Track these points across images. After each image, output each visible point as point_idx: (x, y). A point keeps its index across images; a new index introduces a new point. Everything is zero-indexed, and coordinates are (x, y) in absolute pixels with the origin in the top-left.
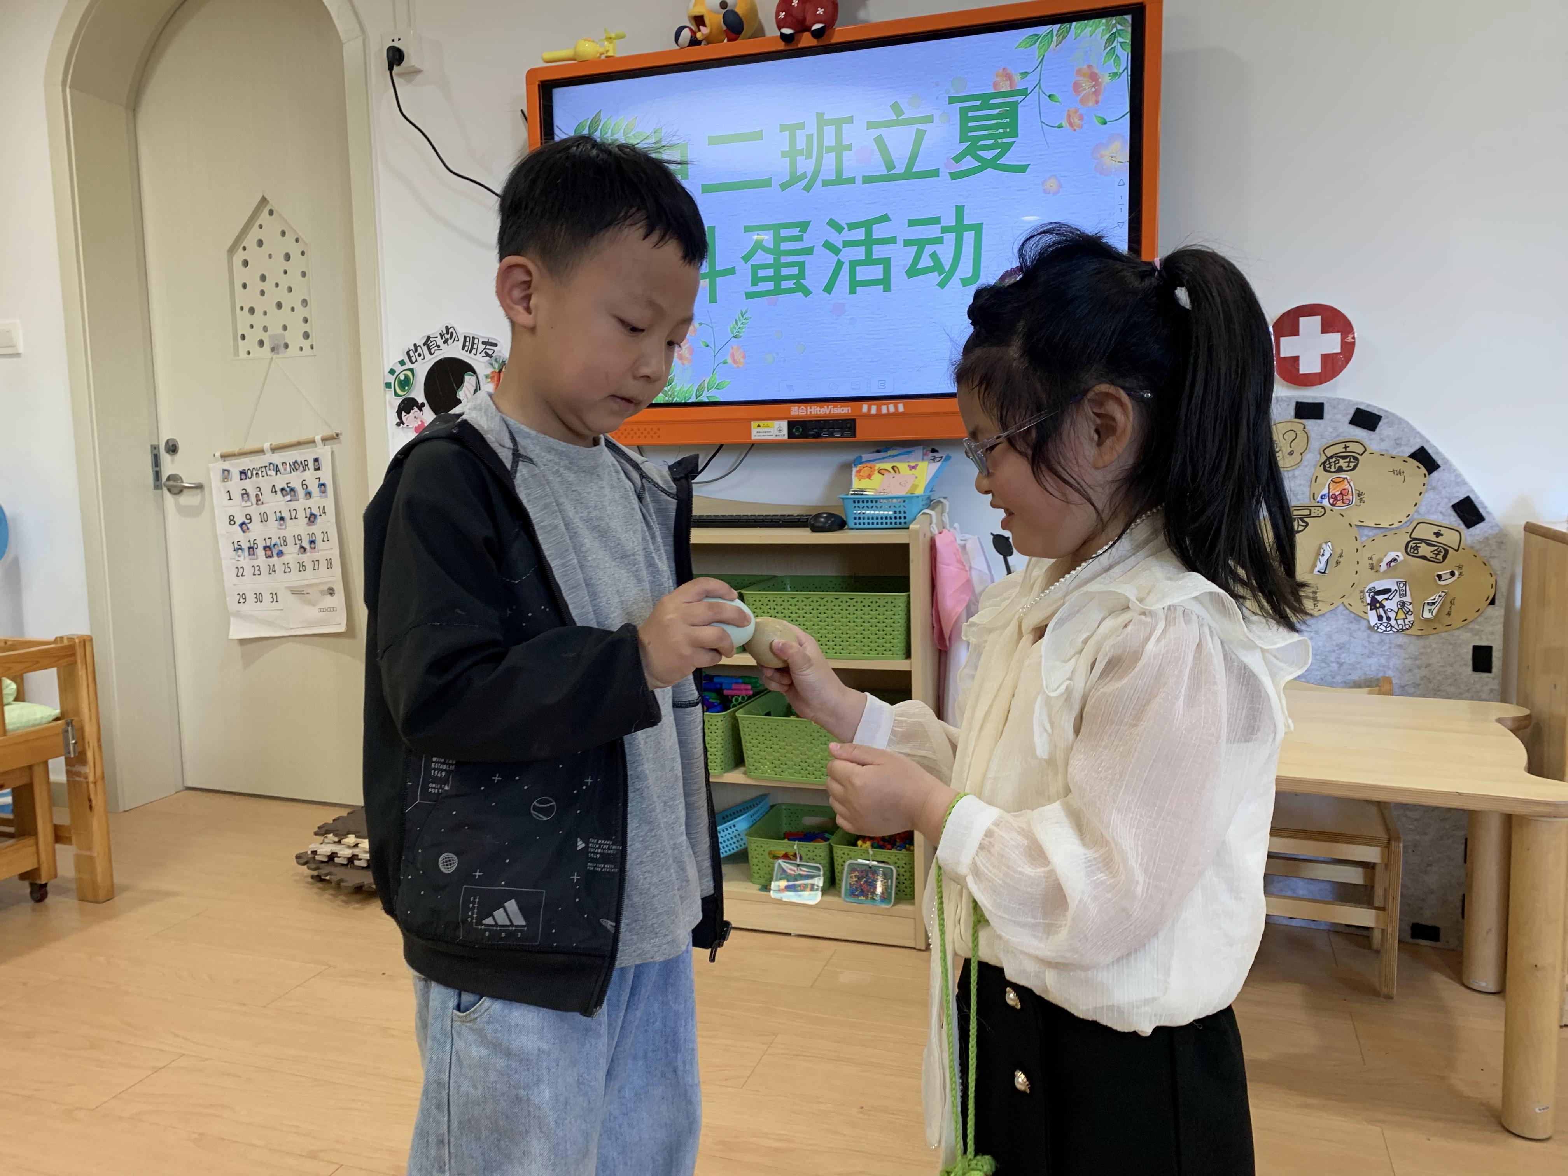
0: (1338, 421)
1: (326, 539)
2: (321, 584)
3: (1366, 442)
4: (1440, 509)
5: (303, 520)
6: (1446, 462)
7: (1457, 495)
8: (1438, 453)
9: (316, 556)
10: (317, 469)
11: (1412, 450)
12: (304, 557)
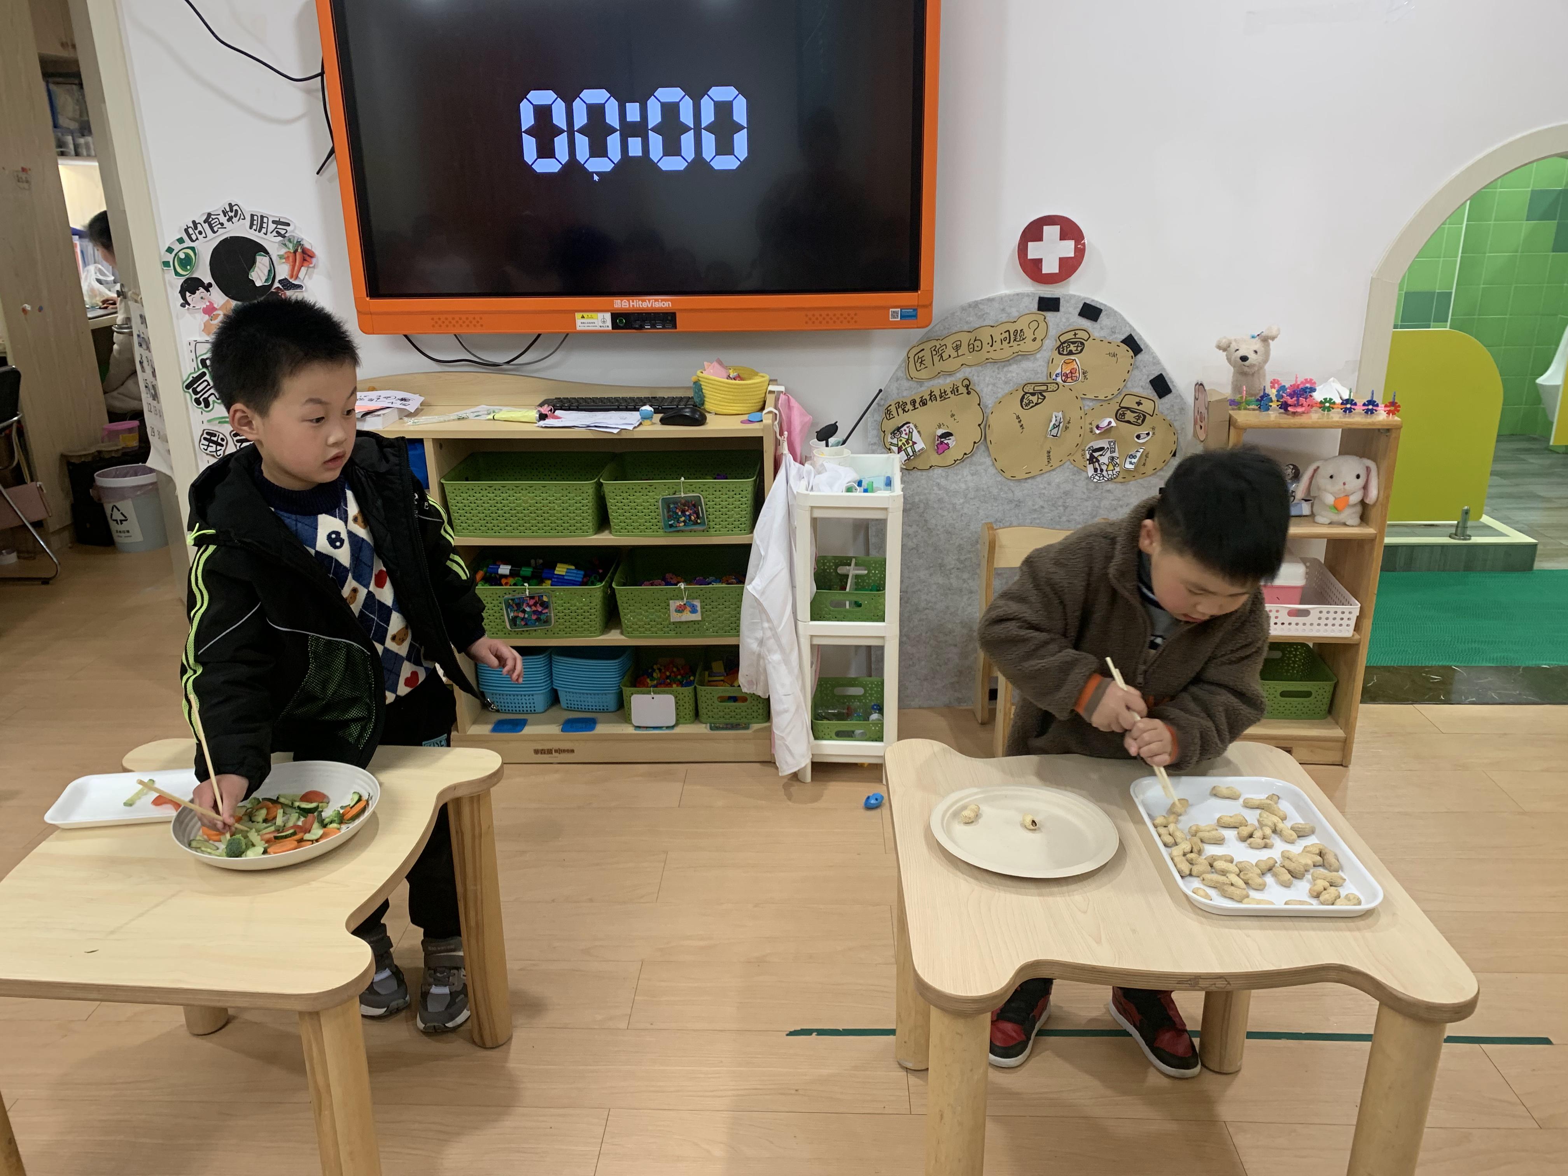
0: (1070, 313)
3: (1090, 330)
4: (1142, 383)
6: (1147, 346)
7: (1153, 372)
8: (1141, 339)
11: (1123, 337)
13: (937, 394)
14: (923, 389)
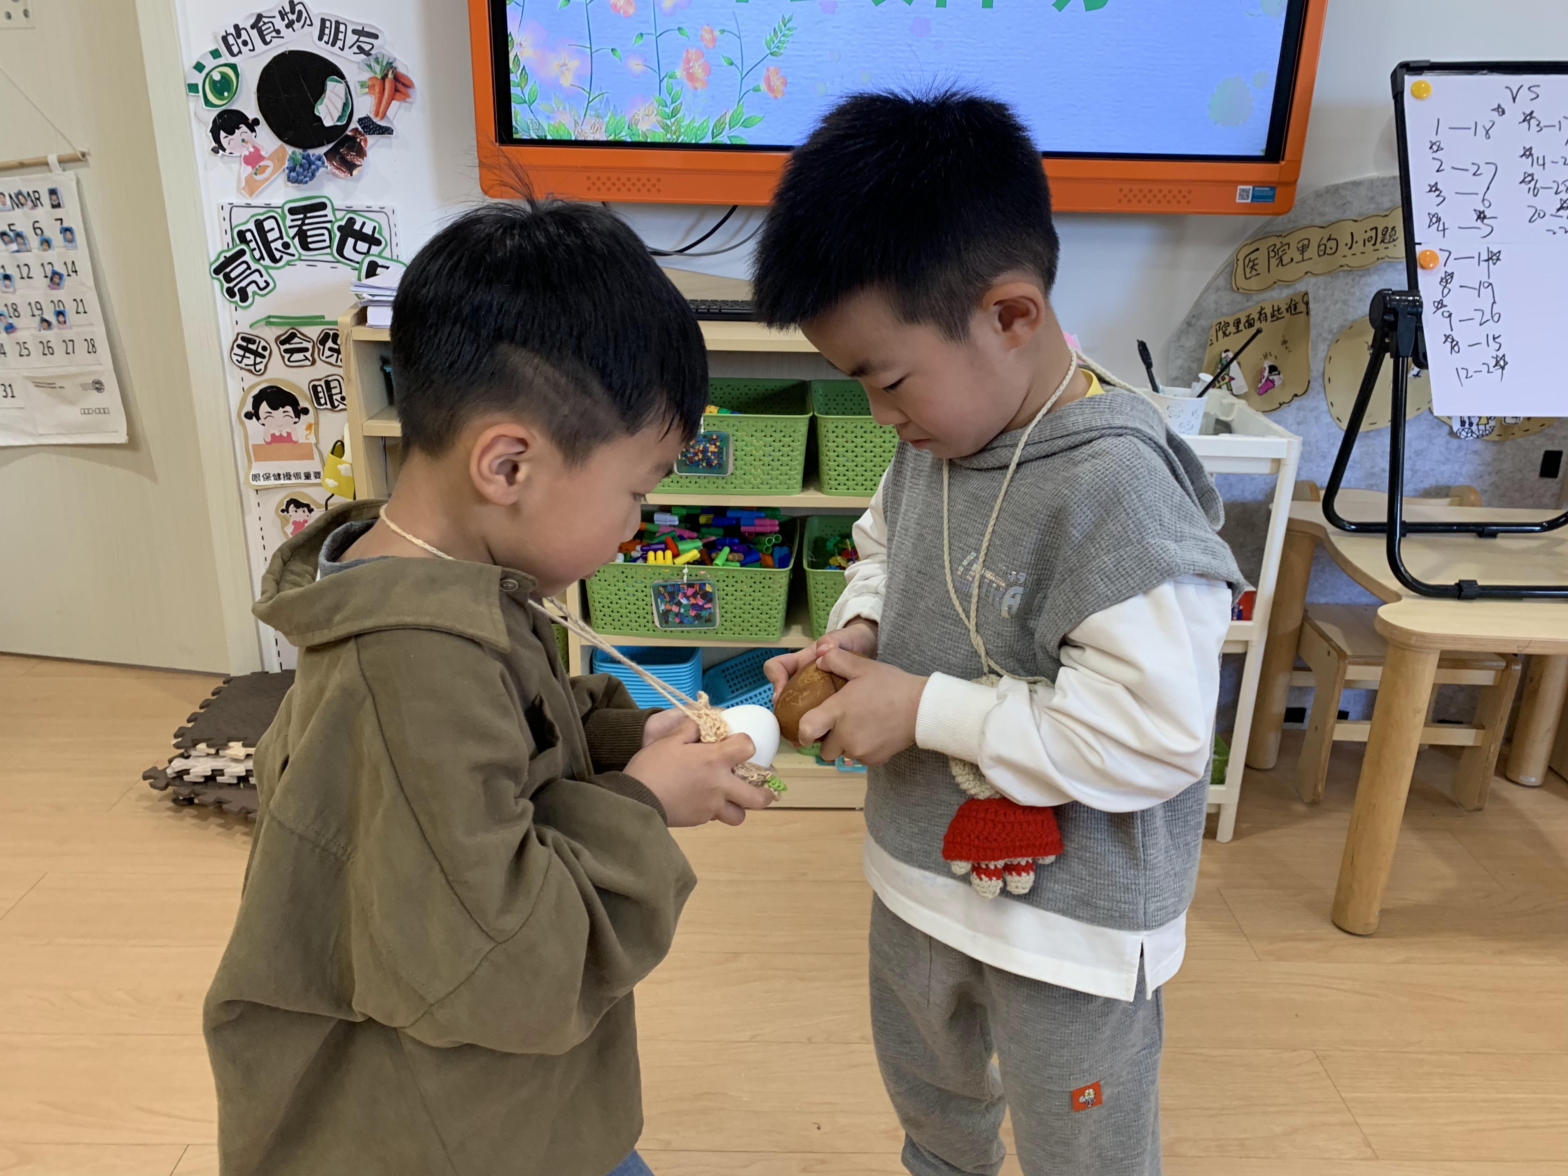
1: (81, 310)
2: (81, 374)
5: (41, 282)
9: (68, 334)
10: (56, 206)
12: (48, 335)
13: (1268, 311)
14: (1249, 304)
